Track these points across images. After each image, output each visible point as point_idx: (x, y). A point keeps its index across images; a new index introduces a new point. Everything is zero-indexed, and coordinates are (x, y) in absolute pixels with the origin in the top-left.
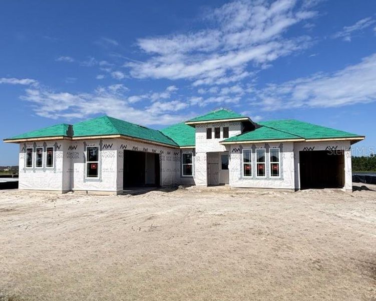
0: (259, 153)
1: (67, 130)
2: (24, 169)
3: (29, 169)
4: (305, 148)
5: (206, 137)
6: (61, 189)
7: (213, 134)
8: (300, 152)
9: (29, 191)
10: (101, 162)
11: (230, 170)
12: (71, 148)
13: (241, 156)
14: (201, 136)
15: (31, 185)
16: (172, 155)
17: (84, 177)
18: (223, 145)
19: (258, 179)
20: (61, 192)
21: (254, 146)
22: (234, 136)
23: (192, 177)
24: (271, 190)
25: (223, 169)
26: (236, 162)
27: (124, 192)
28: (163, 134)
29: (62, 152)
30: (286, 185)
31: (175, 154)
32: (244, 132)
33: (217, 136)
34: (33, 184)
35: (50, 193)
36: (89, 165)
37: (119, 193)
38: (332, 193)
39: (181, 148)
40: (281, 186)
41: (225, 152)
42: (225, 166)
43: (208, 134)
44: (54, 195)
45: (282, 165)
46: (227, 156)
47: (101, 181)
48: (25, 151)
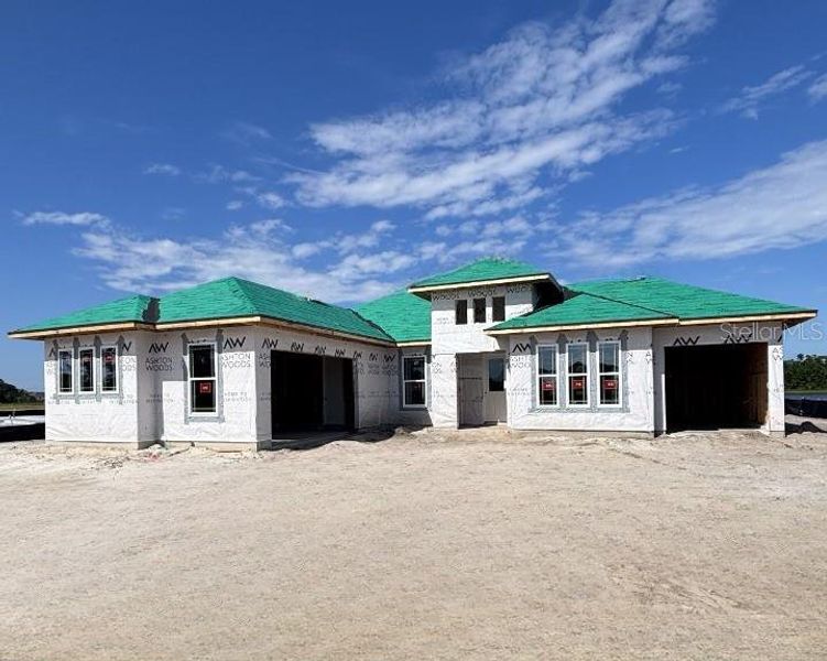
0: (575, 352)
1: (146, 308)
2: (55, 397)
3: (66, 397)
4: (678, 340)
5: (454, 321)
6: (135, 439)
7: (470, 313)
8: (666, 348)
9: (68, 445)
10: (220, 378)
11: (508, 391)
12: (155, 348)
13: (533, 360)
14: (443, 318)
15: (70, 430)
16: (380, 362)
17: (186, 411)
18: (493, 336)
19: (572, 411)
20: (136, 446)
21: (562, 337)
22: (518, 315)
23: (425, 409)
24: (601, 434)
25: (491, 390)
26: (521, 374)
27: (273, 444)
28: (360, 317)
29: (134, 357)
30: (635, 422)
31: (388, 359)
32: (538, 306)
33: (480, 317)
34: (76, 428)
35: (113, 449)
36: (197, 386)
37: (262, 447)
38: (740, 439)
39: (399, 345)
40: (622, 425)
41: (497, 352)
42: (497, 385)
43: (458, 313)
44: (118, 453)
45: (625, 379)
46: (502, 361)
47: (224, 421)
48: (56, 355)
